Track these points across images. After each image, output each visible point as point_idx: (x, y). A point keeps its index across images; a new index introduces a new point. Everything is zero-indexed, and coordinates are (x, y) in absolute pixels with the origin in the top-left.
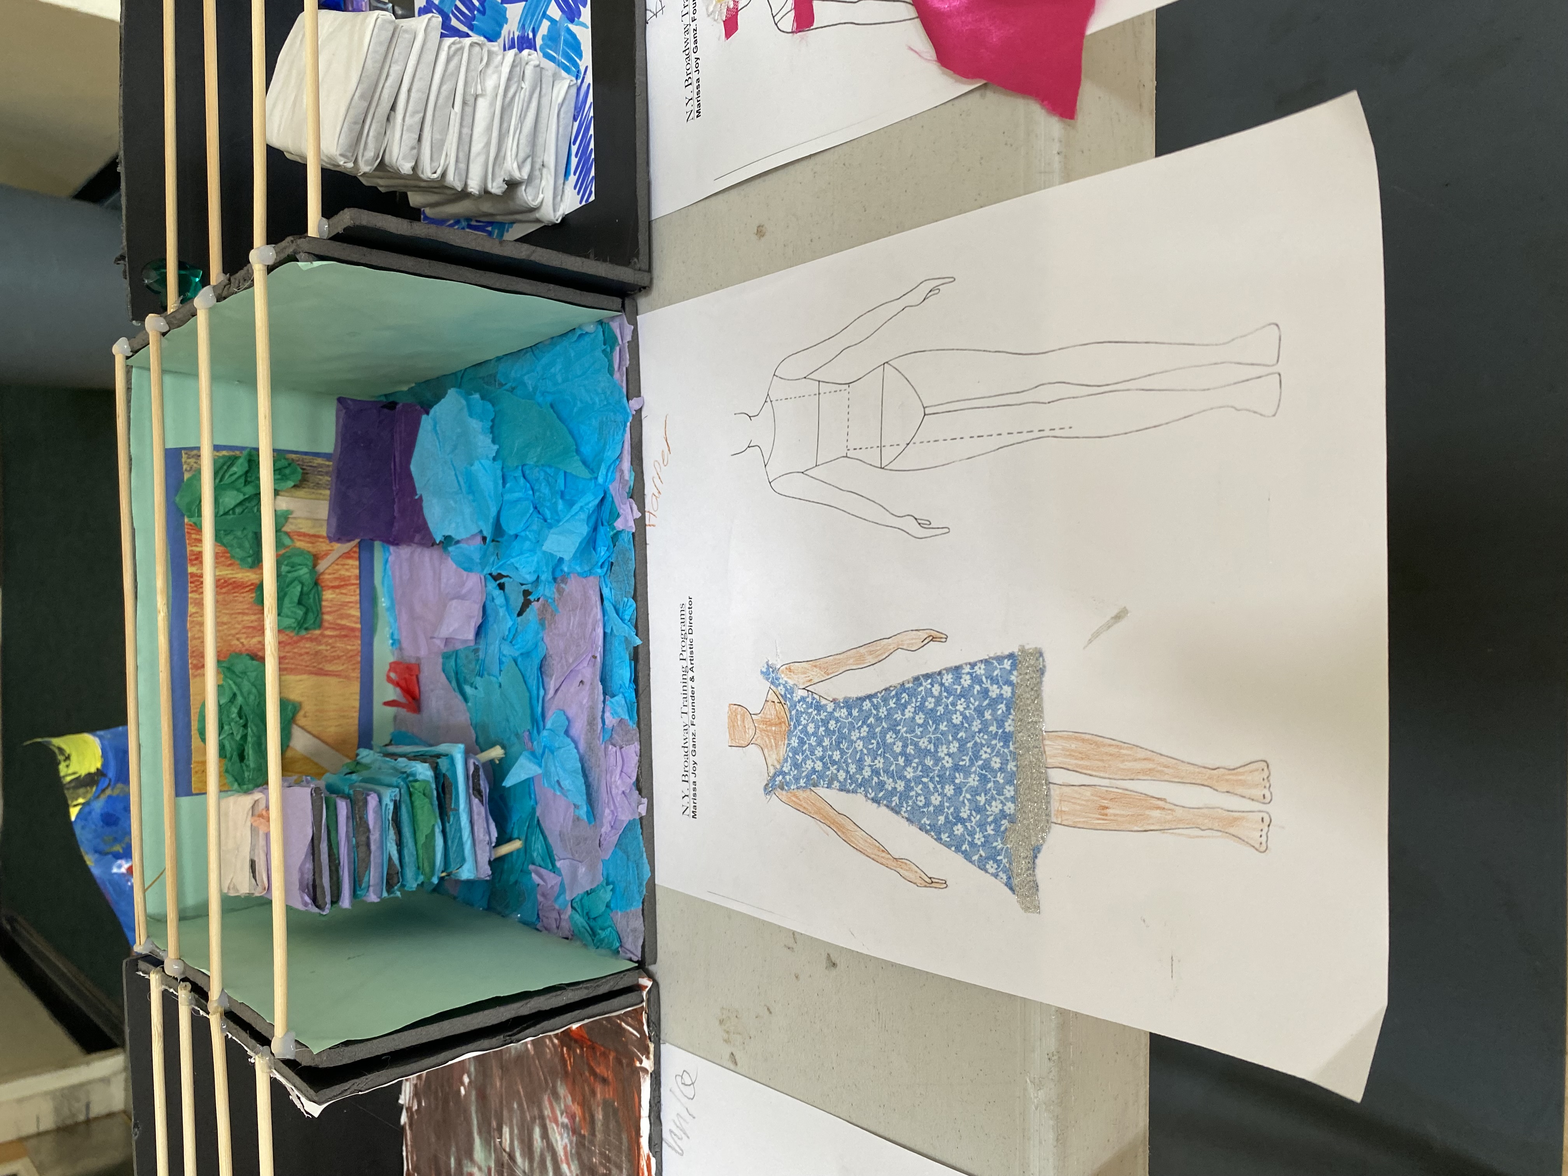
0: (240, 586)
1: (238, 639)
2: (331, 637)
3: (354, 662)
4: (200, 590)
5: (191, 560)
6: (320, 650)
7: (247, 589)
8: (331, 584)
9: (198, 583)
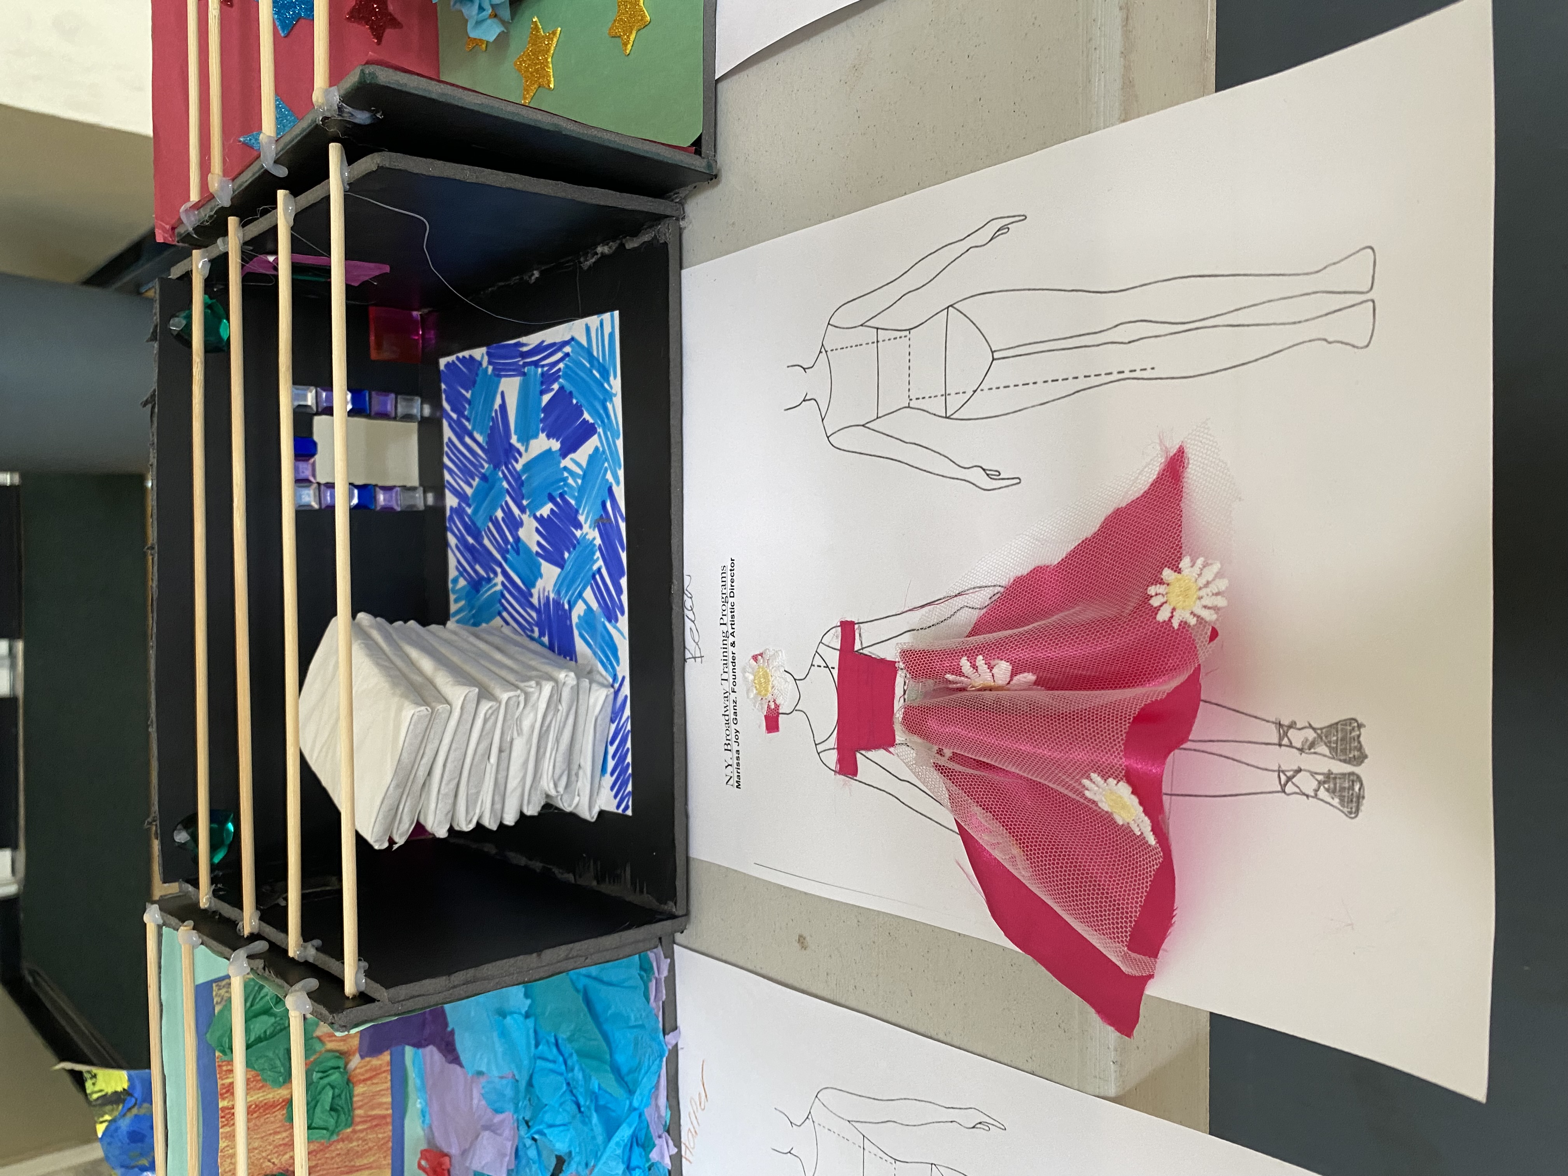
0: (271, 1106)
1: (269, 1161)
2: (361, 1131)
3: (385, 1149)
4: (232, 1122)
5: (222, 1095)
6: (351, 1147)
7: (279, 1107)
8: (362, 1078)
9: (229, 1116)
